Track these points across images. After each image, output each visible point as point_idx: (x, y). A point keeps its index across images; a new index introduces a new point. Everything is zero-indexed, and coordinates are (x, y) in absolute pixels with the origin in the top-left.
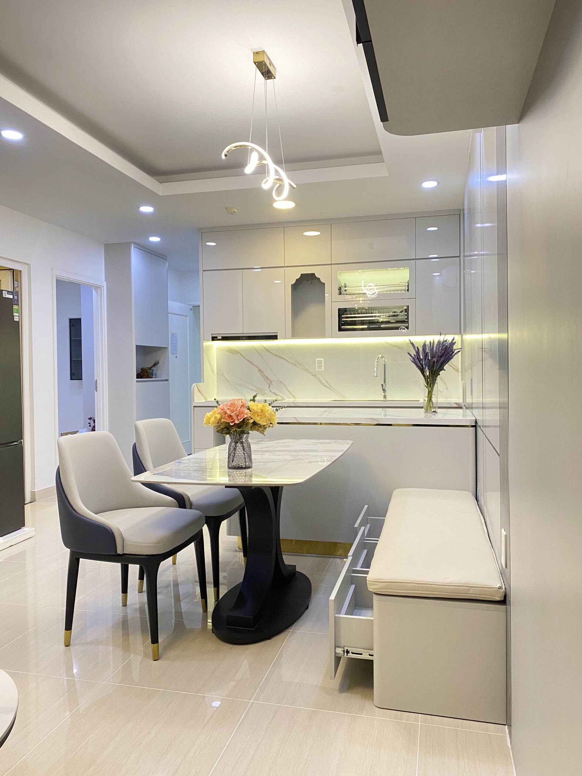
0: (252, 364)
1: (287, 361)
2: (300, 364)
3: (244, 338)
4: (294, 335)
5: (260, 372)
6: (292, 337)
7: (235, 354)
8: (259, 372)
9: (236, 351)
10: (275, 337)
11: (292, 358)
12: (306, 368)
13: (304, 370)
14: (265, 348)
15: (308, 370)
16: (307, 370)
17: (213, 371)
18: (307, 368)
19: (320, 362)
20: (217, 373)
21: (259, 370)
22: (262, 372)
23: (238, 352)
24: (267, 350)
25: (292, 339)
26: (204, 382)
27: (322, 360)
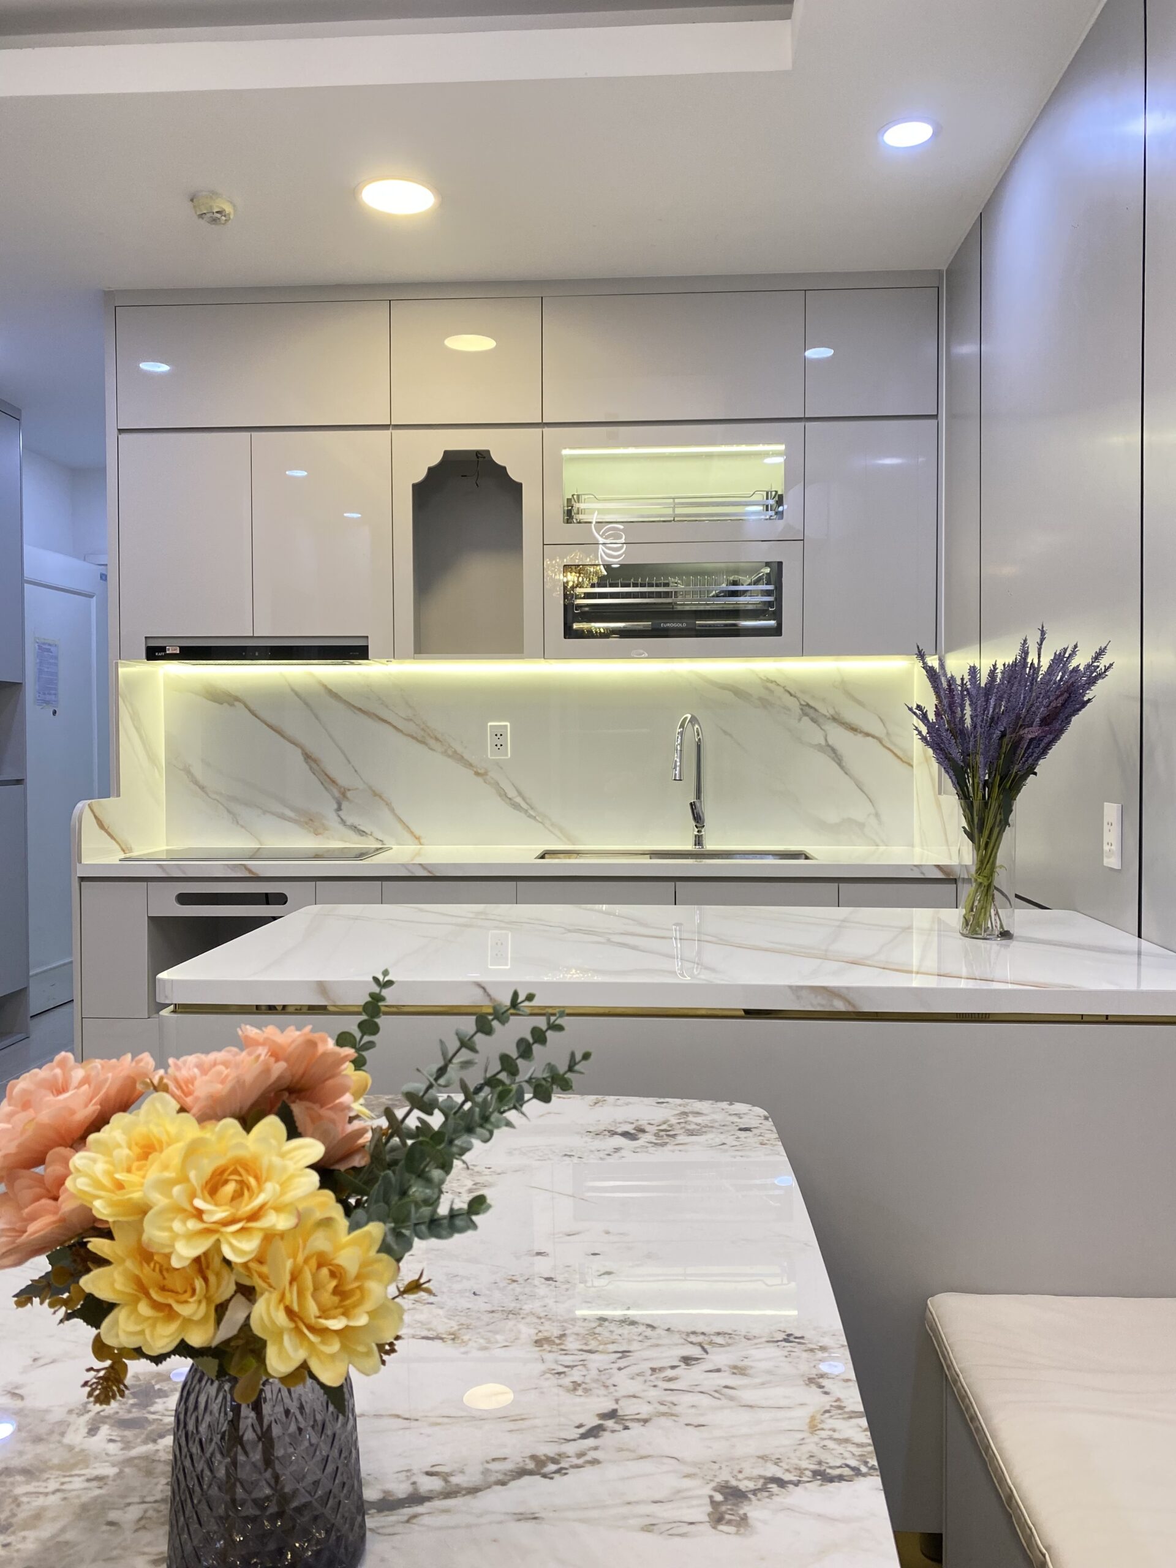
0: (283, 736)
1: (395, 727)
2: (437, 739)
3: (257, 654)
4: (422, 647)
5: (309, 760)
6: (415, 652)
7: (225, 705)
8: (307, 763)
9: (229, 695)
10: (357, 652)
11: (411, 720)
12: (455, 752)
13: (449, 756)
14: (325, 687)
15: (462, 757)
16: (459, 758)
17: (152, 759)
18: (460, 749)
19: (499, 735)
20: (168, 763)
21: (308, 757)
22: (315, 761)
23: (237, 699)
24: (332, 693)
25: (414, 658)
26: (118, 795)
27: (506, 726)
